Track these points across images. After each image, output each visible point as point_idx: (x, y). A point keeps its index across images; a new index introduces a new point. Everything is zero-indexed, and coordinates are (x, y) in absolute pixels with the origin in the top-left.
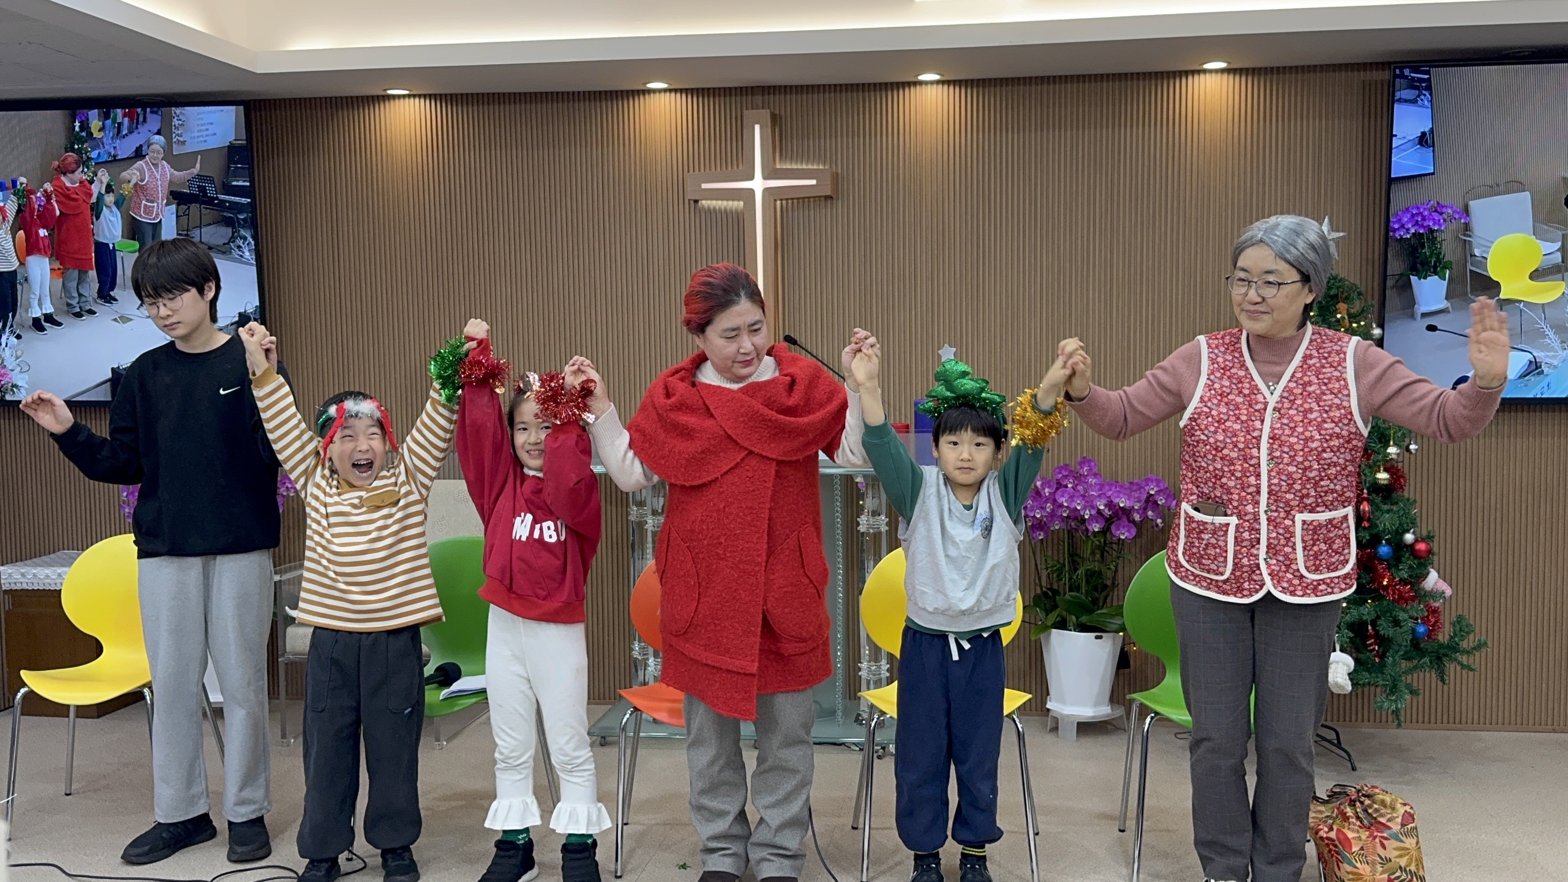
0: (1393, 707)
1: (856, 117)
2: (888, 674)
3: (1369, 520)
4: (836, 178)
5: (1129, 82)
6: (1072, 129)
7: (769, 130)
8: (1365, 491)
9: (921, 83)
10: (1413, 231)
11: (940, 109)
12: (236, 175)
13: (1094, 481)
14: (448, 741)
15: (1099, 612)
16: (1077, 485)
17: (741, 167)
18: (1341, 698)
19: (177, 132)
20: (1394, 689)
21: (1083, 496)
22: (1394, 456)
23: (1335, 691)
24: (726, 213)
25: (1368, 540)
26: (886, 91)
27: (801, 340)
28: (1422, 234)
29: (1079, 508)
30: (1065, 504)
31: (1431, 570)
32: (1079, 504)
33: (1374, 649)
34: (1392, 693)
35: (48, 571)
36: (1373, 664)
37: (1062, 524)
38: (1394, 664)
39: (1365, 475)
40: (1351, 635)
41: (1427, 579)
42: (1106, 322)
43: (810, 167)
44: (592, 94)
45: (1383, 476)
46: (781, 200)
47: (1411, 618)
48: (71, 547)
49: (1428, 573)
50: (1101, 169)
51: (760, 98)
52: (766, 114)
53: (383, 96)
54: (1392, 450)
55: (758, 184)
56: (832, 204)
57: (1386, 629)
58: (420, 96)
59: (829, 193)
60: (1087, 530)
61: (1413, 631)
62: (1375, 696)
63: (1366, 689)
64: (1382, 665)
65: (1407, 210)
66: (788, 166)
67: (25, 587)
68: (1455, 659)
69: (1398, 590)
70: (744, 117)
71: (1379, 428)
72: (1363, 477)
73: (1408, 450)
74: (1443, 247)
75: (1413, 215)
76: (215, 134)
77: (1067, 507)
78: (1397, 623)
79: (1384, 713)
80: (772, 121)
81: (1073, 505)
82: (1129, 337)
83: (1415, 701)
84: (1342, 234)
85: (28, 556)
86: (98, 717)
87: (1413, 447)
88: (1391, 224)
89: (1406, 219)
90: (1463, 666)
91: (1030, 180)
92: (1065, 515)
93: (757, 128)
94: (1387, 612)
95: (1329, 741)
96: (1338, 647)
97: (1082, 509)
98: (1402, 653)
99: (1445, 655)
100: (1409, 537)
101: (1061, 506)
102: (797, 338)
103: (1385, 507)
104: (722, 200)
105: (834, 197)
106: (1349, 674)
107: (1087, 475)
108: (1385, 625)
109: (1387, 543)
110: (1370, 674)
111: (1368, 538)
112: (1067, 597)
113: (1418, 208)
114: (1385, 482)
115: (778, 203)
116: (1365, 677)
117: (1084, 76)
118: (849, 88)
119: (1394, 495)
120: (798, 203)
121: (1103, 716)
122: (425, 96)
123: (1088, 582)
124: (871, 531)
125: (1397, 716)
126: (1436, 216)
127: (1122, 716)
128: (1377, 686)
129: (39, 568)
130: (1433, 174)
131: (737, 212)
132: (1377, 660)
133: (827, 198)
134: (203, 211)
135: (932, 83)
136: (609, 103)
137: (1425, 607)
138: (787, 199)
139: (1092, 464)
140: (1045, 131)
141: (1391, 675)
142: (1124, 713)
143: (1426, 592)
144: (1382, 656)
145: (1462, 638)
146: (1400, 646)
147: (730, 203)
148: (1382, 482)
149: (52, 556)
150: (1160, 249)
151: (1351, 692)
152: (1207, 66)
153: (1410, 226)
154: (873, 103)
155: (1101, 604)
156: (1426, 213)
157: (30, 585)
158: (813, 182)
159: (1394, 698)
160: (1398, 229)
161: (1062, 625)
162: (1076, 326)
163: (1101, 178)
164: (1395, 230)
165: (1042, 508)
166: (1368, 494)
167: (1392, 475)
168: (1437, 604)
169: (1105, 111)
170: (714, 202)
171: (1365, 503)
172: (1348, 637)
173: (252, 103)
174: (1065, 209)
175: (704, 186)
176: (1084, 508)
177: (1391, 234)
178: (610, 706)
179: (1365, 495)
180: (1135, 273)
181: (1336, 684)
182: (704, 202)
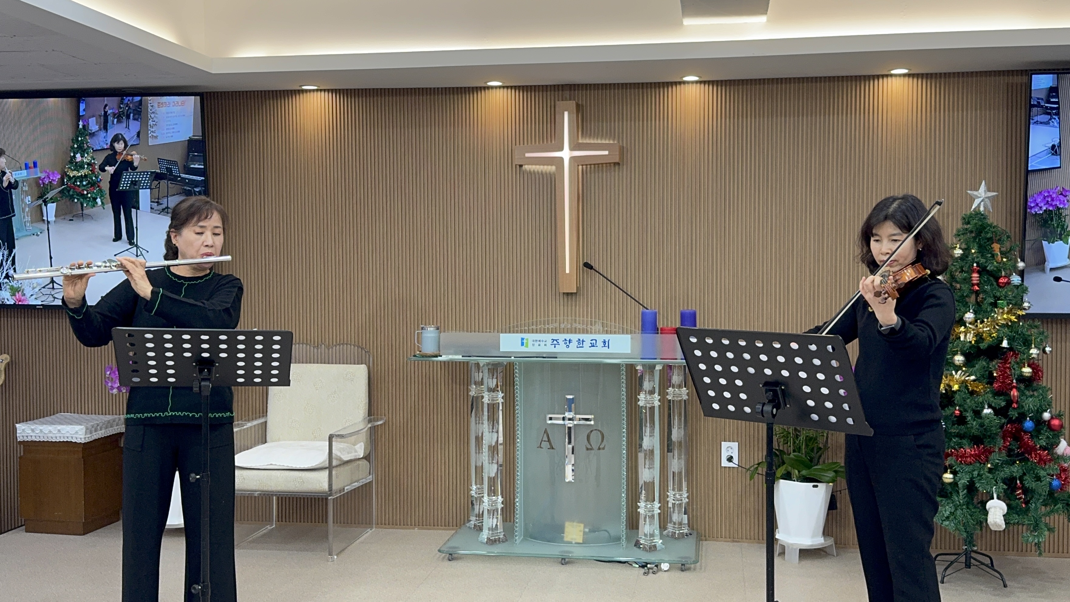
0: (1036, 541)
1: (637, 106)
2: (659, 511)
3: (1017, 402)
4: (622, 150)
5: (836, 83)
6: (794, 117)
7: (575, 116)
8: (1014, 381)
9: (684, 83)
10: (1045, 208)
11: (698, 100)
12: (194, 161)
14: (337, 555)
15: (816, 467)
17: (553, 142)
18: (997, 534)
19: (151, 130)
20: (1036, 527)
22: (1034, 356)
23: (993, 528)
24: (542, 174)
25: (1017, 417)
26: (659, 88)
27: (596, 266)
28: (1051, 211)
31: (1062, 440)
33: (1021, 498)
34: (1035, 530)
35: (51, 428)
36: (1021, 509)
38: (1036, 509)
39: (1014, 369)
40: (1005, 487)
41: (1059, 447)
42: (819, 256)
43: (604, 142)
44: (448, 89)
45: (1027, 370)
46: (582, 165)
47: (1048, 475)
48: (66, 410)
49: (1060, 442)
50: (815, 146)
51: (568, 92)
52: (572, 104)
53: (299, 91)
54: (1034, 351)
55: (566, 154)
56: (619, 169)
57: (1030, 483)
58: (325, 90)
59: (617, 161)
61: (1050, 484)
62: (1023, 533)
63: (1016, 527)
64: (1028, 509)
65: (1040, 193)
66: (587, 141)
67: (34, 439)
69: (1039, 454)
70: (557, 107)
71: (1024, 335)
72: (1013, 371)
73: (1044, 351)
74: (1067, 221)
75: (1045, 197)
76: (179, 132)
78: (1038, 479)
79: (1029, 545)
80: (577, 109)
82: (836, 267)
83: (1052, 536)
84: (995, 194)
85: (35, 417)
86: (84, 534)
87: (1048, 349)
88: (1029, 204)
89: (1040, 200)
91: (763, 152)
93: (566, 114)
94: (1031, 470)
95: (987, 566)
96: (995, 496)
98: (1041, 501)
100: (1046, 416)
102: (593, 264)
103: (1027, 393)
104: (540, 165)
105: (621, 163)
106: (1004, 516)
108: (1030, 480)
109: (1030, 420)
110: (1019, 516)
111: (1017, 415)
112: (792, 456)
113: (1049, 192)
114: (1029, 375)
115: (580, 167)
116: (1015, 518)
117: (803, 78)
118: (632, 86)
119: (1035, 384)
120: (594, 167)
121: (819, 545)
122: (328, 90)
123: (807, 445)
124: (648, 405)
125: (1039, 547)
126: (1061, 197)
127: (832, 545)
128: (1023, 525)
129: (45, 426)
130: (1060, 167)
131: (550, 174)
132: (1024, 505)
133: (616, 164)
134: (170, 185)
135: (692, 82)
136: (460, 96)
137: (1058, 466)
138: (587, 165)
140: (775, 118)
141: (1034, 517)
142: (833, 543)
143: (1058, 456)
144: (1027, 503)
146: (1040, 495)
147: (546, 167)
148: (1027, 375)
149: (52, 417)
150: (858, 203)
151: (1005, 529)
152: (894, 72)
153: (1042, 205)
154: (649, 96)
155: (816, 462)
156: (1054, 196)
157: (38, 438)
158: (606, 153)
159: (1036, 534)
160: (1034, 207)
161: (788, 476)
162: (797, 258)
163: (815, 151)
164: (1031, 208)
166: (1017, 383)
167: (1033, 369)
168: (1066, 465)
169: (818, 103)
170: (534, 166)
171: (1014, 390)
172: (1003, 489)
173: (205, 94)
174: (789, 174)
175: (527, 155)
177: (1029, 210)
178: (453, 532)
179: (1015, 384)
180: (841, 220)
181: (994, 523)
182: (526, 166)
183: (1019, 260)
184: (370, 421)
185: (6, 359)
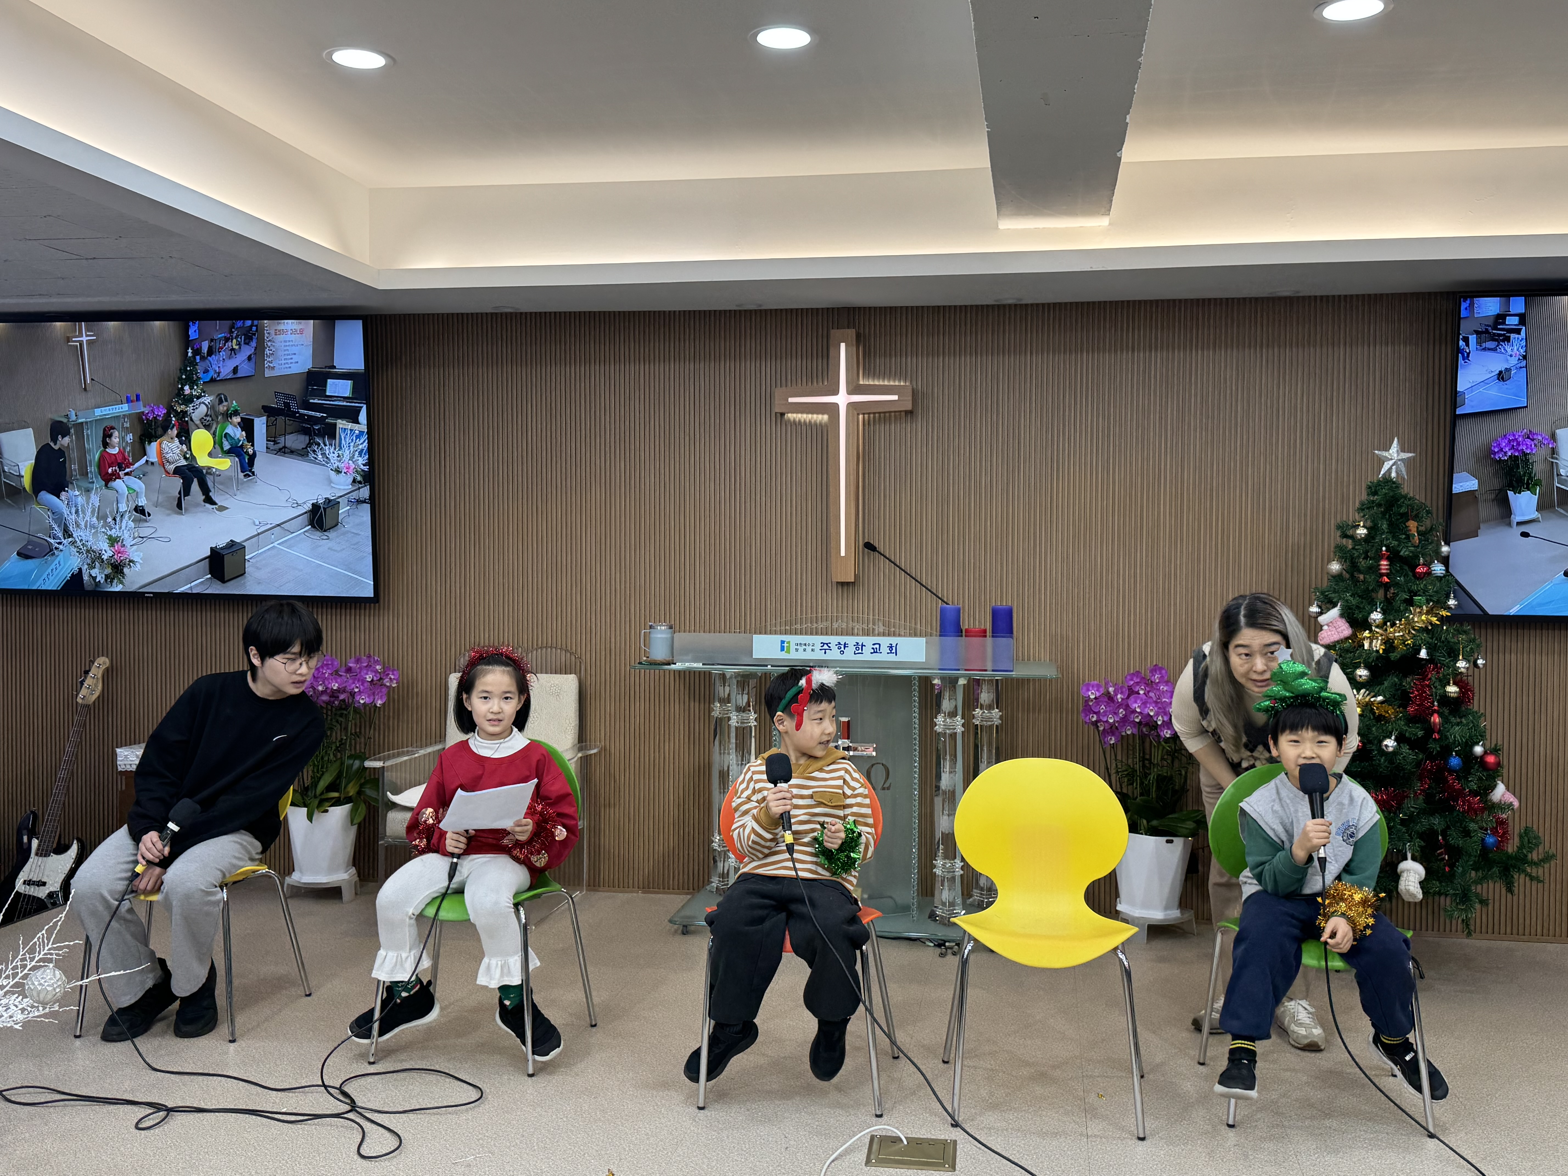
0: (1464, 917)
1: (936, 337)
2: (962, 872)
3: (1439, 732)
4: (914, 393)
7: (855, 349)
8: (1436, 703)
9: (999, 306)
11: (1018, 330)
13: (1165, 689)
15: (1170, 816)
16: (1149, 692)
17: (825, 382)
18: (1412, 906)
20: (1464, 898)
21: (1156, 703)
22: (1463, 670)
23: (1407, 898)
24: (810, 425)
25: (1438, 752)
26: (966, 313)
27: (880, 547)
29: (1152, 714)
30: (1138, 710)
31: (1499, 782)
32: (1152, 710)
33: (1444, 858)
34: (1462, 902)
36: (1444, 874)
37: (1134, 729)
38: (1464, 873)
39: (1435, 687)
40: (1422, 844)
41: (1495, 791)
43: (892, 383)
44: (687, 313)
45: (1452, 690)
46: (864, 414)
47: (1481, 828)
49: (1496, 785)
51: (846, 319)
52: (852, 333)
54: (1461, 664)
55: (842, 399)
56: (912, 419)
57: (1456, 839)
58: (526, 314)
59: (909, 408)
60: (1159, 736)
61: (1483, 841)
62: (1445, 905)
63: (1437, 898)
64: (1451, 877)
66: (871, 382)
68: (1524, 871)
69: (1468, 801)
70: (831, 337)
71: (1449, 642)
72: (1434, 690)
73: (1475, 665)
74: (1535, 468)
77: (1140, 713)
78: (1467, 833)
79: (1454, 922)
80: (857, 340)
81: (1146, 711)
83: (1484, 911)
84: (1410, 455)
87: (1480, 662)
90: (1532, 878)
92: (1137, 720)
93: (843, 346)
94: (1457, 822)
96: (1409, 855)
97: (1155, 715)
98: (1471, 863)
99: (1514, 867)
100: (1478, 749)
101: (1134, 711)
102: (876, 545)
103: (1453, 719)
104: (807, 412)
105: (914, 411)
106: (1420, 883)
107: (1158, 682)
108: (1455, 835)
109: (1456, 755)
110: (1441, 883)
111: (1439, 749)
112: (1138, 801)
114: (1456, 695)
115: (861, 417)
116: (1436, 885)
118: (931, 310)
119: (1463, 708)
120: (880, 417)
121: (1174, 919)
122: (531, 314)
123: (1158, 788)
124: (948, 731)
125: (1467, 925)
127: (1191, 920)
128: (1446, 895)
130: (1524, 408)
131: (821, 424)
132: (1447, 869)
133: (908, 413)
134: (287, 422)
135: (1010, 306)
136: (703, 322)
137: (1494, 818)
138: (872, 414)
139: (1163, 672)
141: (1461, 884)
142: (1192, 917)
143: (1494, 803)
144: (1452, 866)
145: (1531, 850)
146: (1470, 856)
147: (815, 416)
148: (1452, 695)
151: (1422, 900)
154: (953, 324)
155: (1171, 809)
158: (895, 397)
159: (1463, 907)
165: (1115, 713)
166: (1439, 706)
167: (1460, 687)
168: (1504, 816)
170: (800, 415)
171: (1436, 715)
172: (1419, 846)
173: (369, 317)
175: (791, 400)
176: (1157, 714)
178: (689, 897)
179: (1436, 708)
181: (1408, 891)
182: (790, 415)
183: (1443, 543)
184: (580, 749)
185: (104, 663)
